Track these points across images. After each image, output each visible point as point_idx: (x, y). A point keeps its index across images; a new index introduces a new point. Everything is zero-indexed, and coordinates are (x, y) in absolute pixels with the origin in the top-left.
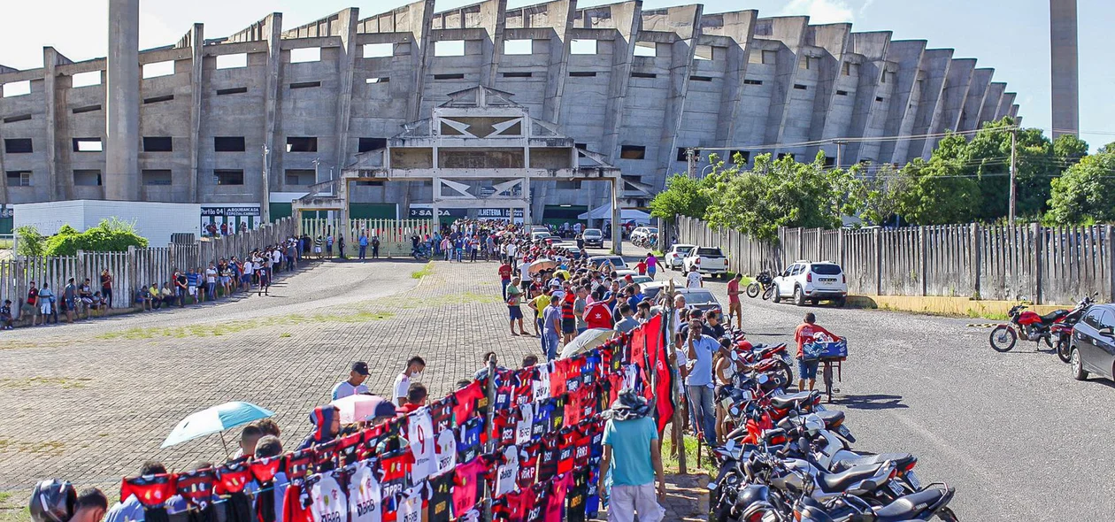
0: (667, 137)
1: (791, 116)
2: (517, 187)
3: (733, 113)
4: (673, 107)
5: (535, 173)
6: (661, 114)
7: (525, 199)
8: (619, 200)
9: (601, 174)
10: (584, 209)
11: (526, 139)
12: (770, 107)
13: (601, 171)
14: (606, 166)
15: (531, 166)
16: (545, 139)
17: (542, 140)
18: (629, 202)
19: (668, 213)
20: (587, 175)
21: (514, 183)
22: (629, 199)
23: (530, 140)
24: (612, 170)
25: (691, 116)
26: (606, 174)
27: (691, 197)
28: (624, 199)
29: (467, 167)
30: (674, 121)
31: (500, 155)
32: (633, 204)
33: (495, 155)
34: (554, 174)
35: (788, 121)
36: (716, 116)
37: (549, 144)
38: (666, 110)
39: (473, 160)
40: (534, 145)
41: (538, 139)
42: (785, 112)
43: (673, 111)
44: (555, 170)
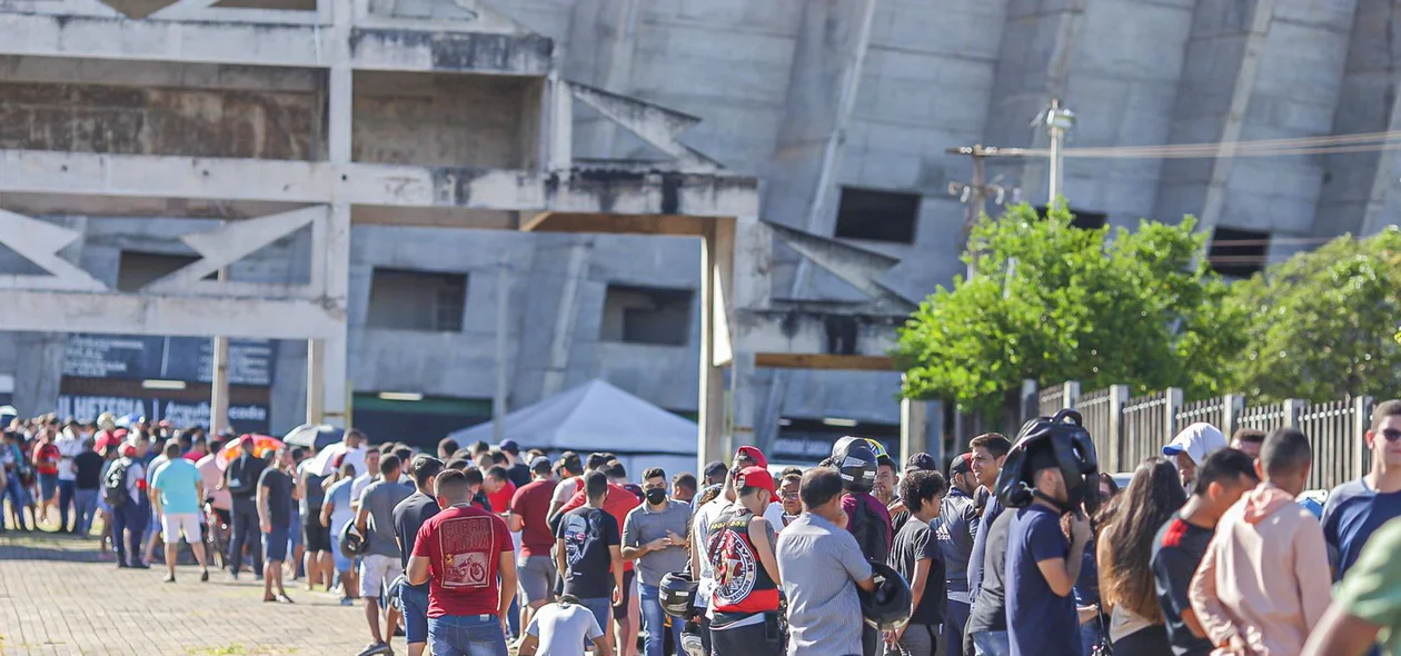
0: (801, 143)
1: (1266, 85)
2: (294, 246)
3: (1055, 59)
4: (830, 25)
5: (375, 184)
6: (781, 51)
7: (325, 302)
8: (744, 318)
9: (671, 205)
10: (478, 411)
11: (341, 34)
12: (1190, 46)
13: (672, 185)
14: (690, 167)
15: (357, 155)
16: (425, 37)
17: (412, 39)
18: (790, 327)
19: (986, 376)
20: (607, 202)
21: (282, 225)
22: (791, 315)
23: (355, 39)
24: (719, 183)
25: (895, 64)
26: (694, 203)
27: (1091, 304)
28: (767, 315)
29: (63, 146)
30: (831, 82)
31: (214, 109)
32: (809, 341)
33: (189, 107)
34: (462, 195)
35: (1255, 99)
36: (985, 72)
37: (442, 57)
38: (800, 38)
39: (89, 126)
40: (376, 58)
41: (394, 35)
42: (1248, 65)
43: (829, 41)
44: (466, 176)
